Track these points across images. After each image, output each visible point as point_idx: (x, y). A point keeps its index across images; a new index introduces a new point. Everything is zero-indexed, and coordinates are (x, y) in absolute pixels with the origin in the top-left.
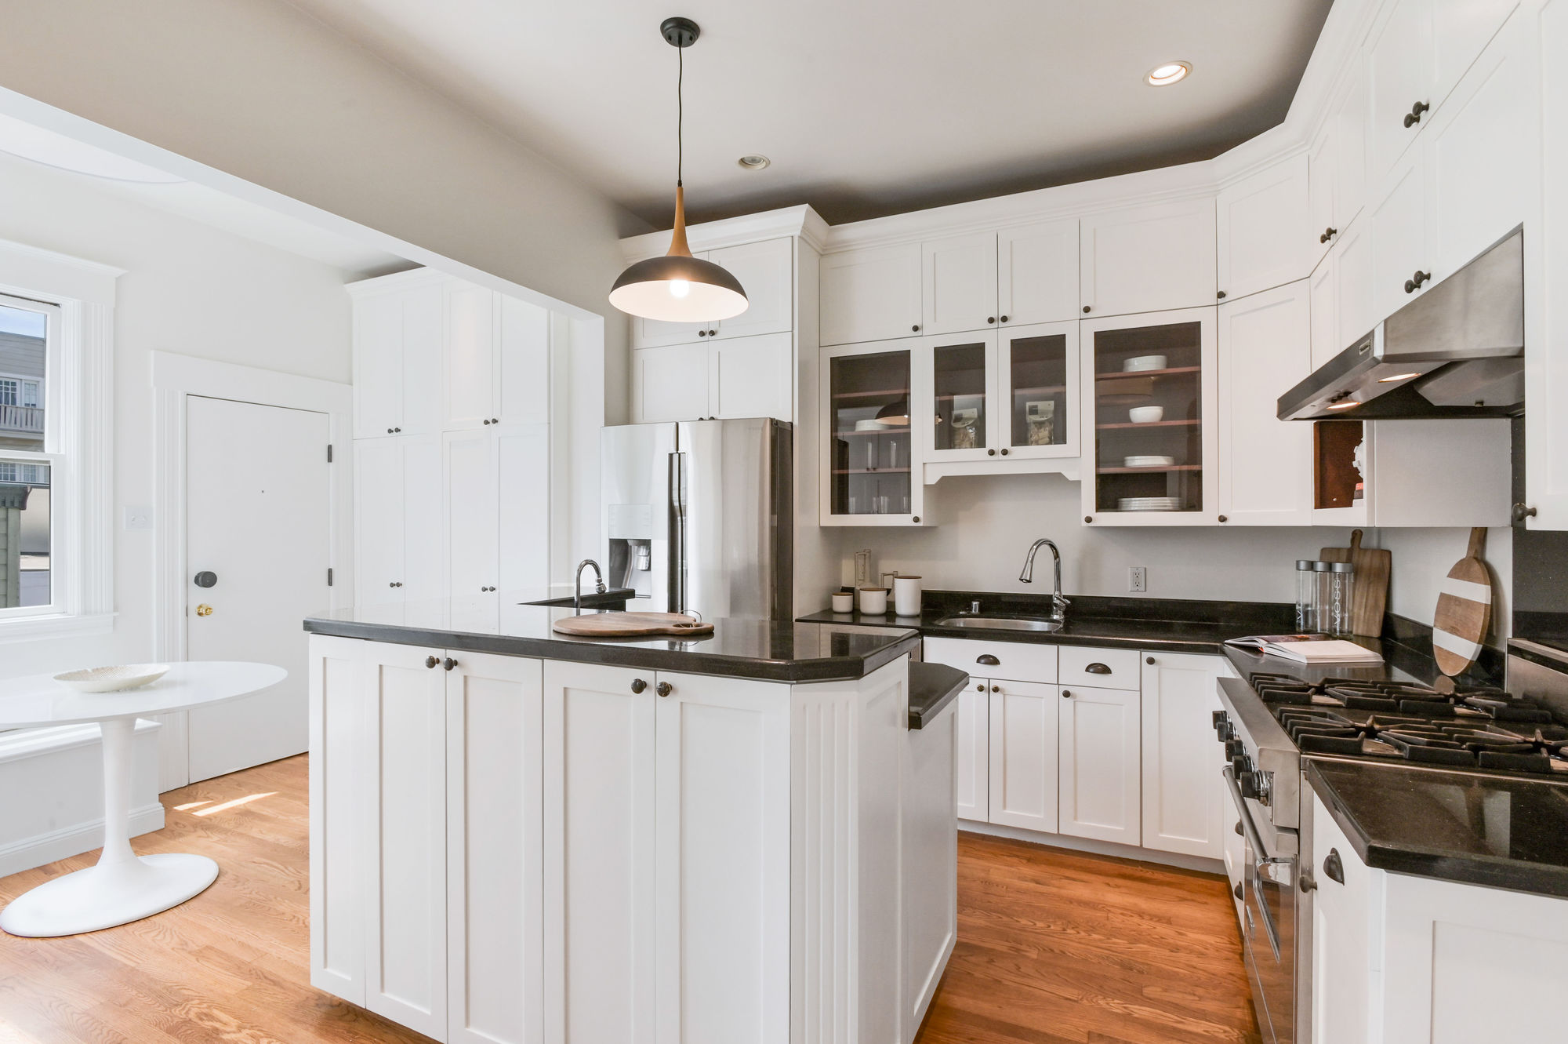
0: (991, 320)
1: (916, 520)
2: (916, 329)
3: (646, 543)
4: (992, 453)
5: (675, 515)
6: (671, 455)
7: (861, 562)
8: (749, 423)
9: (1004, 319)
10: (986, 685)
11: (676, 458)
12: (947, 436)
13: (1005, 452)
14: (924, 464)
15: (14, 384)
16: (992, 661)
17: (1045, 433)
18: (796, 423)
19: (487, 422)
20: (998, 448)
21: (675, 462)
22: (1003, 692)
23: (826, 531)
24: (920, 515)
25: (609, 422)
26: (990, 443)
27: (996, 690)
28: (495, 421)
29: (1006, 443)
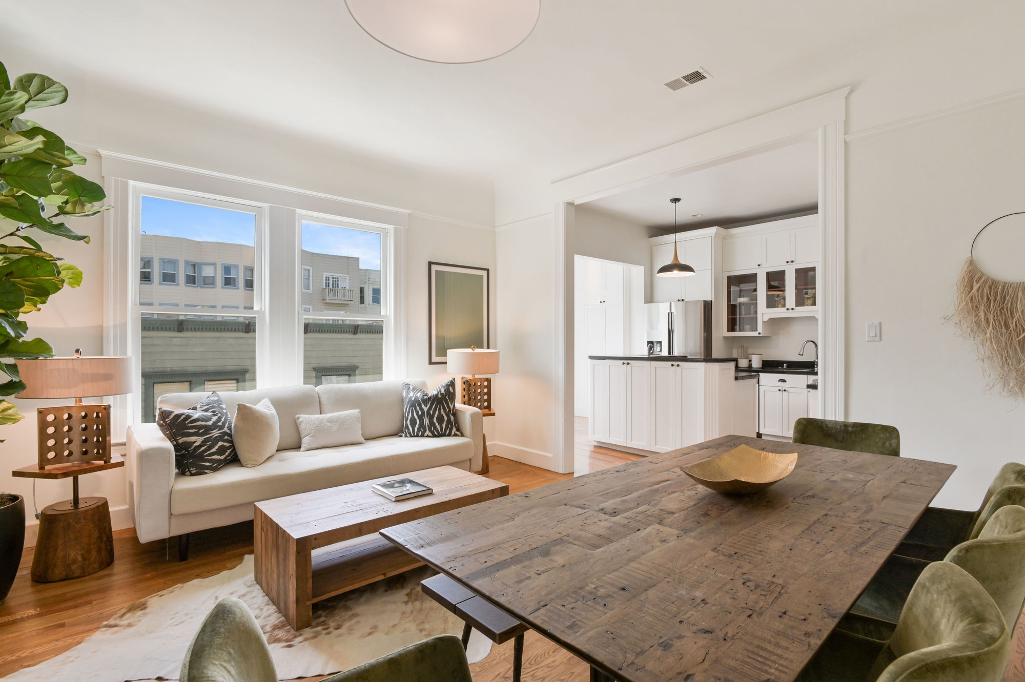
0: (787, 262)
1: (759, 333)
2: (759, 265)
3: (660, 343)
4: (788, 309)
5: (670, 333)
6: (669, 313)
7: (740, 350)
8: (696, 302)
9: (792, 262)
10: (781, 389)
11: (670, 314)
12: (771, 303)
13: (793, 309)
14: (763, 314)
15: (338, 278)
16: (784, 381)
17: (810, 302)
18: (713, 301)
19: (601, 302)
20: (790, 307)
21: (670, 315)
22: (788, 391)
23: (725, 338)
24: (761, 332)
25: (646, 302)
26: (787, 306)
27: (785, 390)
28: (604, 302)
29: (794, 306)
